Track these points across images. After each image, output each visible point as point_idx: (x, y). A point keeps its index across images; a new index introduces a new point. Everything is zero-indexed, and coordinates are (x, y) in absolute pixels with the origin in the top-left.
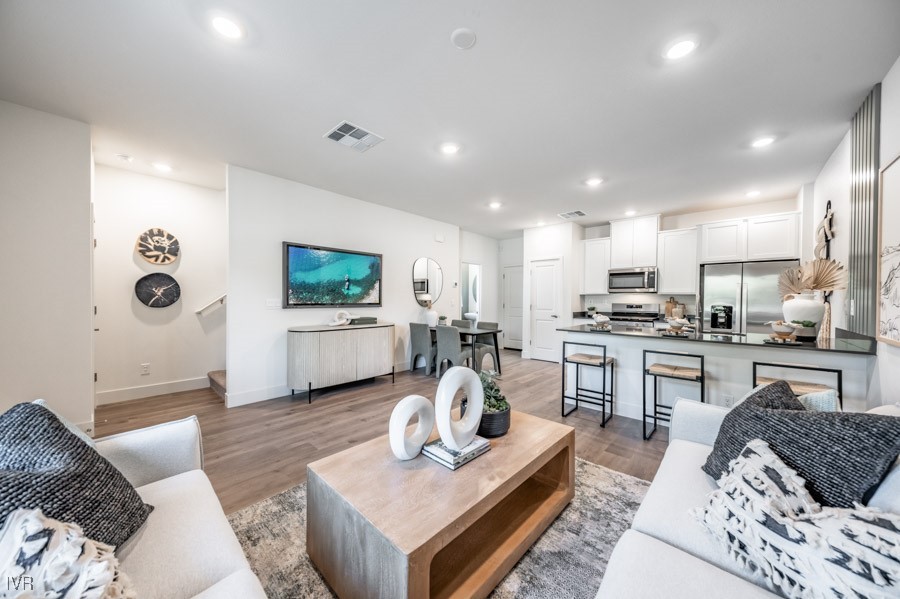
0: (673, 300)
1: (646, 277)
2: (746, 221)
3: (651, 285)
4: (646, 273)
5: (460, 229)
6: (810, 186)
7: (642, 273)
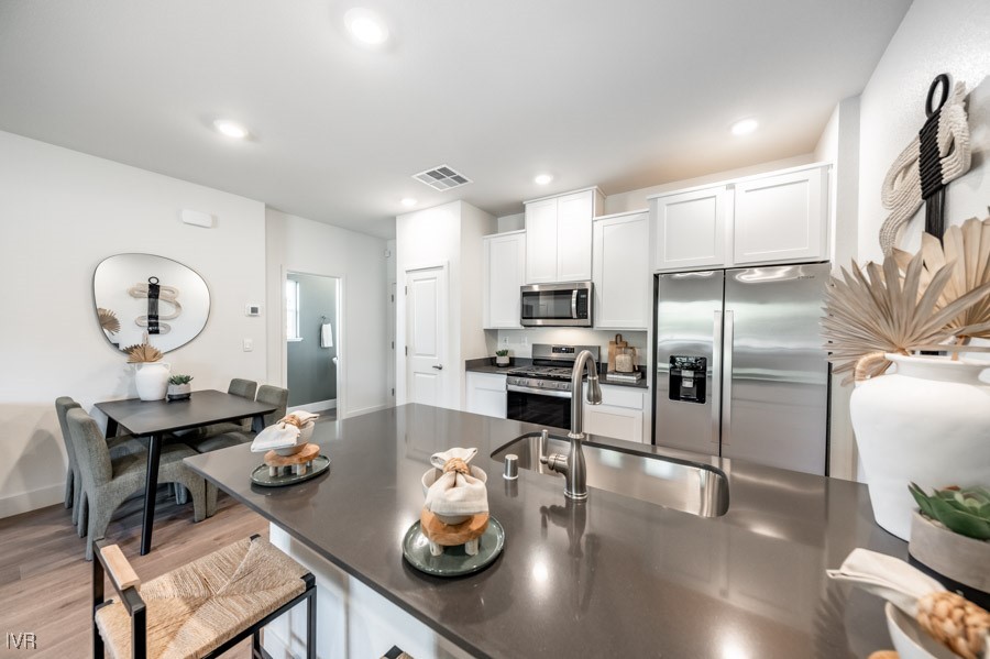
0: (620, 339)
1: (574, 300)
2: (732, 187)
3: (582, 314)
4: (575, 292)
5: (267, 207)
6: (852, 102)
7: (570, 292)
